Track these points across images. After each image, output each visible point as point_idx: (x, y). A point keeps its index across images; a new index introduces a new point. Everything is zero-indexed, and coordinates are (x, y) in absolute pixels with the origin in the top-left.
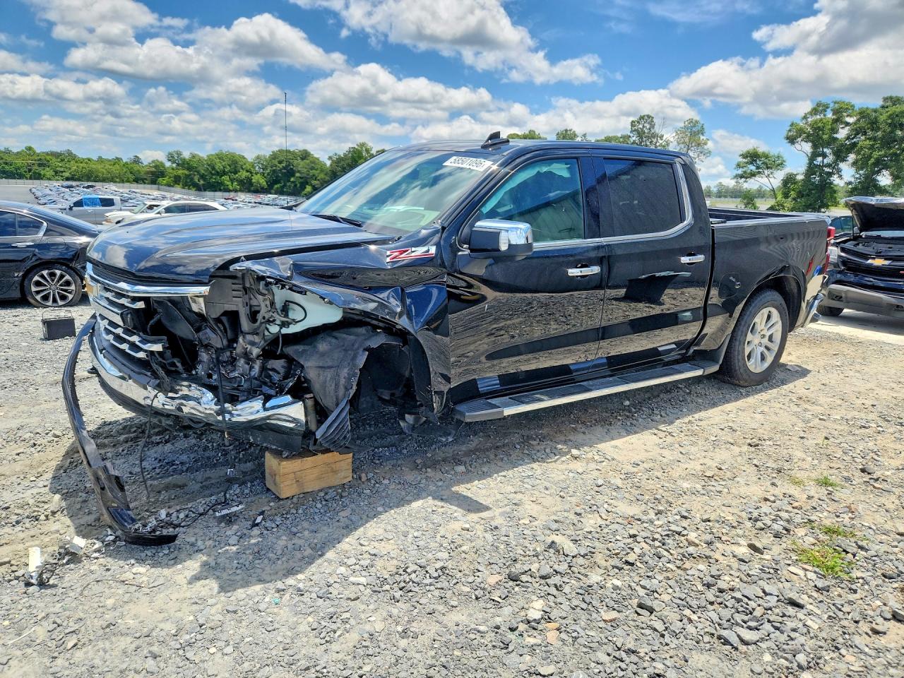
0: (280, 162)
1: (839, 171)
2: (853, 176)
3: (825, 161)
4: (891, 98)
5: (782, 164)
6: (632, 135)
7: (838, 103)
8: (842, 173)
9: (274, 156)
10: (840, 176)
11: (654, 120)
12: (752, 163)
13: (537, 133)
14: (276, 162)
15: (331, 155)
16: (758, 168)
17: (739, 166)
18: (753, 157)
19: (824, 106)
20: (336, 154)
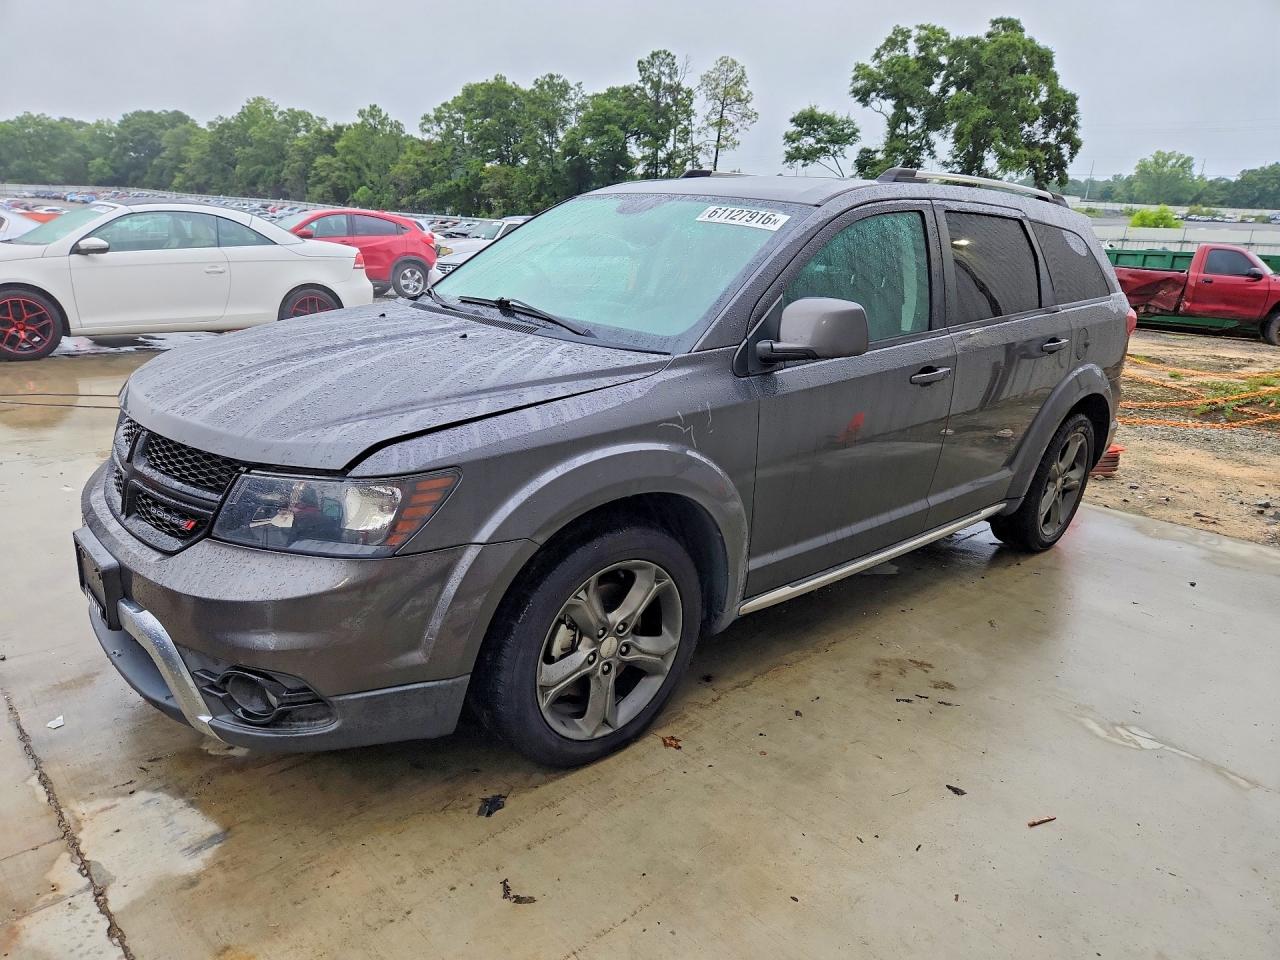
0: (137, 131)
1: (930, 145)
2: (951, 152)
3: (911, 129)
4: (1002, 21)
5: (853, 134)
6: (641, 85)
7: (925, 28)
8: (935, 148)
9: (126, 122)
10: (932, 153)
11: (675, 61)
12: (808, 134)
13: (509, 82)
14: (126, 133)
15: (212, 119)
16: (819, 141)
17: (789, 138)
18: (809, 121)
19: (903, 33)
20: (222, 118)
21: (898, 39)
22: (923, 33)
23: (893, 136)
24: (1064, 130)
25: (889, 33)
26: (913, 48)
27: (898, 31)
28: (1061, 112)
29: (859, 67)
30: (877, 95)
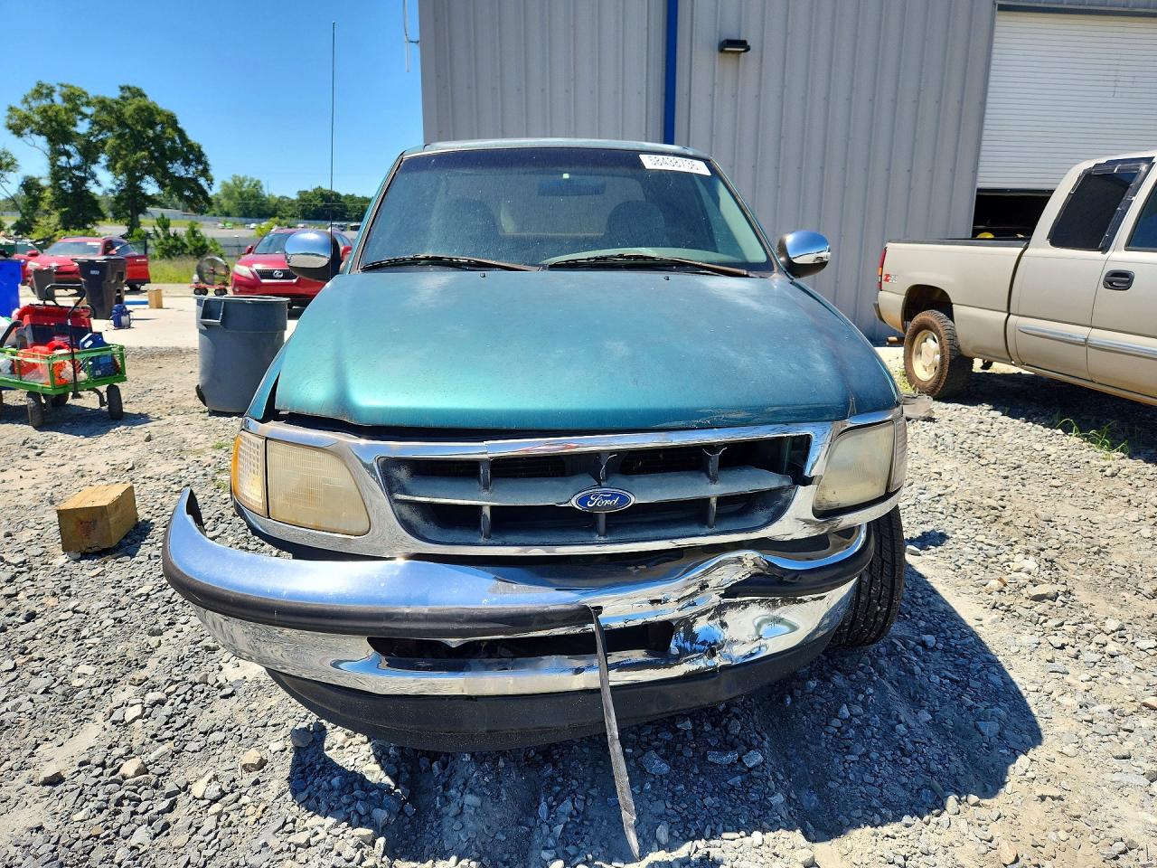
21: (42, 91)
22: (64, 90)
23: (53, 165)
24: (200, 167)
25: (34, 86)
26: (58, 99)
27: (41, 85)
28: (194, 155)
29: (11, 109)
30: (32, 132)
